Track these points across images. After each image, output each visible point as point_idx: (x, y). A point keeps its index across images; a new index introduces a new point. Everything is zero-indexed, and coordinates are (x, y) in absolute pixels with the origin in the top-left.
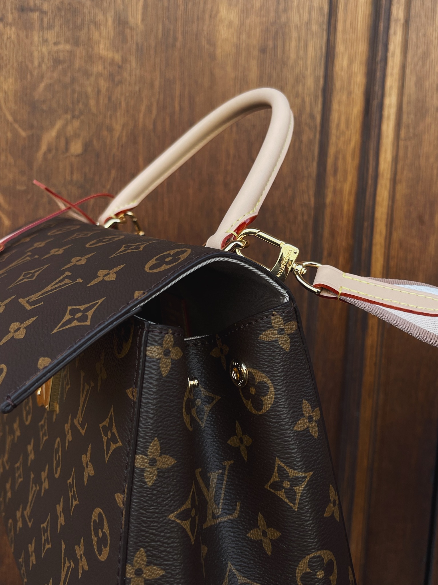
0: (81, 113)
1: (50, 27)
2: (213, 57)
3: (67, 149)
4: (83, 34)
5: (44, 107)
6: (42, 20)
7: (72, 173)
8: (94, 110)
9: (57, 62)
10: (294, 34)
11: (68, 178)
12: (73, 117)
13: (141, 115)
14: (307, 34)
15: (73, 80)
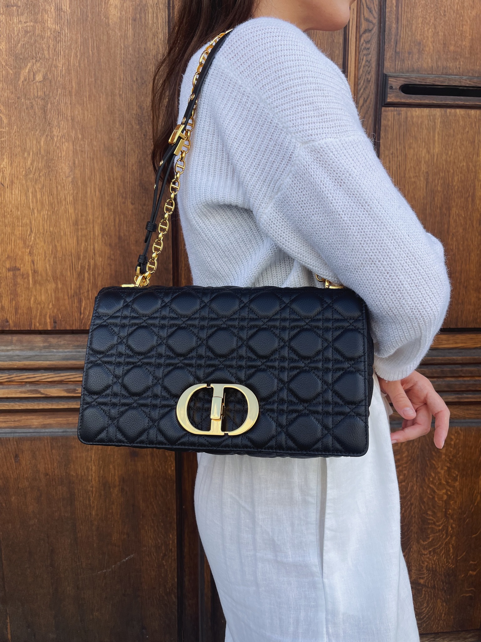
0: (40, 59)
1: (22, 14)
2: (108, 25)
3: (34, 79)
4: (39, 16)
5: (21, 57)
6: (18, 11)
7: (37, 91)
8: (47, 56)
9: (26, 32)
10: (150, 10)
11: (36, 94)
12: (36, 61)
13: (72, 58)
14: (157, 9)
15: (35, 41)
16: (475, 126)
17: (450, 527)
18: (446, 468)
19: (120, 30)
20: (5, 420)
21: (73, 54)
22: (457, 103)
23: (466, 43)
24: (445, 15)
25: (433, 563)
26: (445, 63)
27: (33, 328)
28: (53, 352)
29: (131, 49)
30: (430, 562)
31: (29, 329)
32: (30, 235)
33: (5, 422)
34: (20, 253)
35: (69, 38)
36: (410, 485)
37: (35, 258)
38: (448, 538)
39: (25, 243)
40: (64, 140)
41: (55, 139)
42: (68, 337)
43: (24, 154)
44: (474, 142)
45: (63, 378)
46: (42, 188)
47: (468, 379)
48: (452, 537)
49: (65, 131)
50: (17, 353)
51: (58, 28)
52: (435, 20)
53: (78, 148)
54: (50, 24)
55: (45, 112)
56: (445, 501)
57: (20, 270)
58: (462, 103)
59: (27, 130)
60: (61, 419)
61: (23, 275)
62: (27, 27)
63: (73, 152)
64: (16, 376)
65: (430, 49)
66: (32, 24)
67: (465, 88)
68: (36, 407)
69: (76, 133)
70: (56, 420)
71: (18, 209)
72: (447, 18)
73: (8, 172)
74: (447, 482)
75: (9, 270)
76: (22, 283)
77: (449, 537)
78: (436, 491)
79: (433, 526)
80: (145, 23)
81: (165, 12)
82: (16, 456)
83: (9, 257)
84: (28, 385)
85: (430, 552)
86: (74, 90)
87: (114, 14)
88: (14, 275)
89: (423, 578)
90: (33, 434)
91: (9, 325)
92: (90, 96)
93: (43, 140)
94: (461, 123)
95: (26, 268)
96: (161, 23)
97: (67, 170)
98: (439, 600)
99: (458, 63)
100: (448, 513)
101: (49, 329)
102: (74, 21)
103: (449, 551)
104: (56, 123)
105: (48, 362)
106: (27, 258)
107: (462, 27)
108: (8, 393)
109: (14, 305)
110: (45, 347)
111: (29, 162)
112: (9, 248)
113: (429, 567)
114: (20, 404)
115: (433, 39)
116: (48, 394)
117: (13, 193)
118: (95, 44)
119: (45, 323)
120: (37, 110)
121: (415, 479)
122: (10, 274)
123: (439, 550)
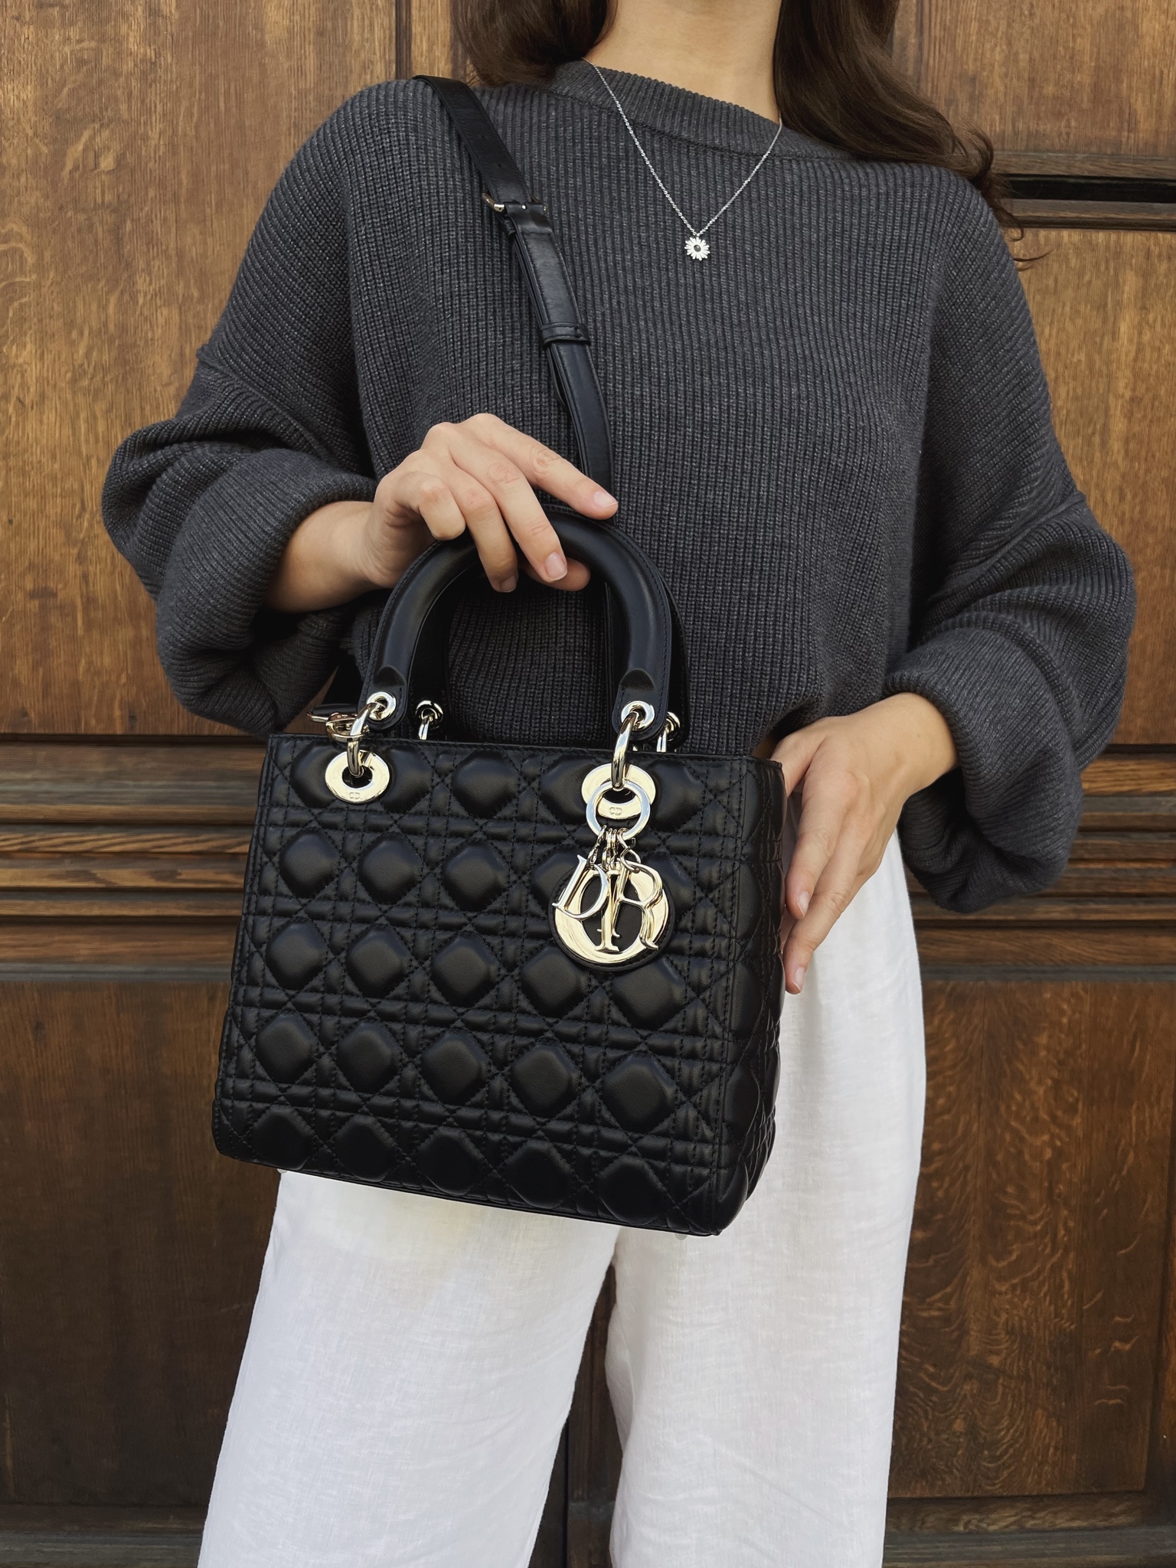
16: (1107, 268)
17: (1061, 1226)
18: (1049, 1082)
19: (289, 56)
20: (15, 943)
21: (183, 109)
22: (1062, 214)
23: (1084, 78)
24: (1032, 15)
25: (1021, 1313)
26: (1033, 126)
27: (82, 730)
28: (126, 786)
29: (311, 98)
30: (1015, 1312)
31: (72, 732)
32: (80, 516)
33: (14, 947)
34: (57, 558)
35: (174, 76)
36: (962, 1119)
37: (90, 568)
38: (1059, 1255)
39: (68, 535)
40: (158, 301)
41: (141, 301)
42: (161, 752)
43: (70, 333)
44: (1106, 305)
45: (147, 845)
46: (109, 411)
47: (1100, 866)
48: (1066, 1251)
49: (163, 282)
50: (46, 787)
51: (150, 53)
52: (1009, 25)
53: (191, 320)
54: (133, 43)
55: (118, 240)
56: (1049, 1162)
57: (55, 595)
58: (1074, 215)
59: (79, 280)
60: (140, 944)
61: (61, 607)
62: (82, 50)
63: (180, 328)
64: (44, 840)
65: (996, 93)
66: (93, 44)
67: (1083, 181)
68: (85, 911)
69: (187, 286)
70: (130, 944)
71: (54, 457)
72: (1037, 21)
73: (33, 372)
74: (1054, 1118)
75: (32, 595)
76: (60, 625)
77: (1061, 1251)
78: (1027, 1136)
79: (1021, 1223)
80: (344, 41)
81: (390, 15)
82: (38, 1027)
83: (31, 566)
84: (67, 861)
85: (1014, 1287)
86: (184, 191)
87: (276, 19)
88: (43, 608)
89: (998, 1353)
90: (76, 976)
91: (30, 721)
92: (219, 205)
93: (113, 300)
94: (1073, 262)
95: (70, 591)
96: (380, 42)
97: (165, 370)
98: (1039, 1411)
99: (1063, 124)
100: (1057, 1191)
101: (119, 730)
102: (186, 38)
103: (1063, 1287)
104: (142, 264)
105: (114, 808)
106: (73, 569)
107: (1074, 41)
108: (23, 878)
109: (40, 677)
110: (108, 776)
111: (81, 352)
112: (32, 546)
113: (1013, 1324)
114: (51, 903)
115: (1004, 69)
116: (114, 881)
117: (45, 421)
118: (232, 87)
119: (111, 719)
120: (100, 235)
121: (974, 1106)
122: (34, 605)
123: (1036, 1283)
